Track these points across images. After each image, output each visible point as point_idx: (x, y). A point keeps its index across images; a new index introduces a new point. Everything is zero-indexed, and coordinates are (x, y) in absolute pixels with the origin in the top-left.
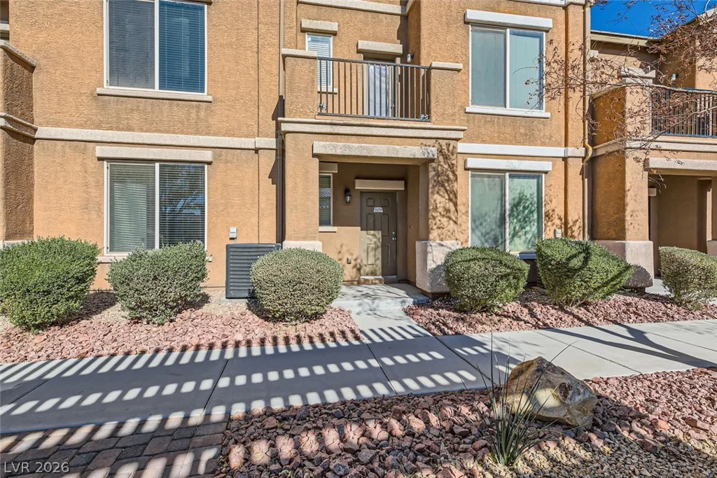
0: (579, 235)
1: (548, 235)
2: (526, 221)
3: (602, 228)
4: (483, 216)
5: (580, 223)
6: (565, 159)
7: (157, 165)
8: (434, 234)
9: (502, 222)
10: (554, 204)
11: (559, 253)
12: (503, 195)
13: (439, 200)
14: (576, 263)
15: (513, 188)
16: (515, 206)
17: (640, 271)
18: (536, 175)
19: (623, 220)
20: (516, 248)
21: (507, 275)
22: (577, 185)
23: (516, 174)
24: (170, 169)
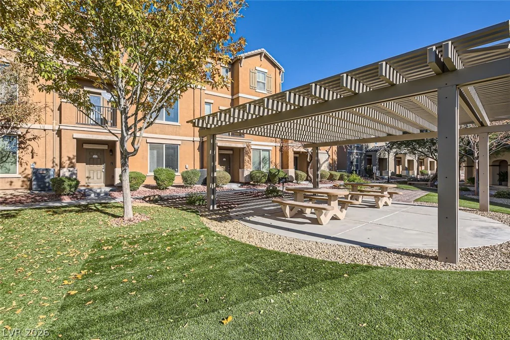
0: (279, 167)
1: (271, 167)
2: (265, 164)
3: (284, 166)
4: (255, 162)
5: (279, 164)
6: (275, 146)
7: (164, 145)
8: (245, 167)
9: (260, 164)
10: (273, 159)
11: (274, 171)
12: (260, 156)
13: (246, 158)
14: (276, 174)
15: (263, 154)
16: (263, 159)
17: (291, 176)
18: (268, 151)
19: (288, 164)
20: (264, 170)
21: (263, 176)
22: (278, 153)
23: (264, 150)
24: (169, 147)
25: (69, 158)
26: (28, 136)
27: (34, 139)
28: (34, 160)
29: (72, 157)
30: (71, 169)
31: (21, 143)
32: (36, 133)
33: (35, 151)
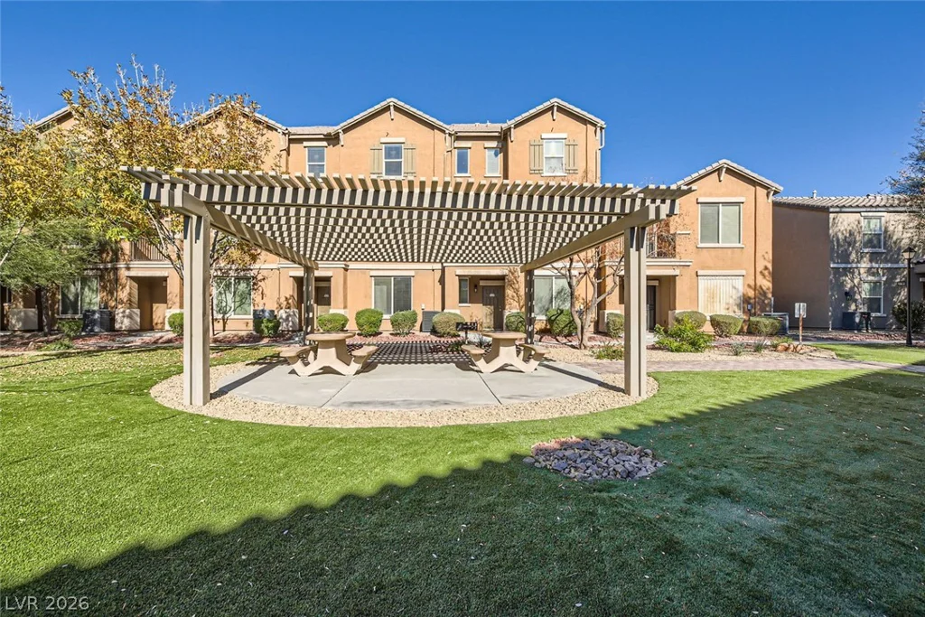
2: (564, 301)
4: (539, 299)
8: (507, 307)
9: (551, 301)
12: (551, 287)
13: (510, 292)
23: (558, 277)
24: (398, 279)
25: (286, 298)
26: (260, 277)
27: (264, 279)
28: (264, 301)
29: (288, 297)
30: (288, 310)
31: (254, 284)
32: (264, 273)
33: (265, 292)
